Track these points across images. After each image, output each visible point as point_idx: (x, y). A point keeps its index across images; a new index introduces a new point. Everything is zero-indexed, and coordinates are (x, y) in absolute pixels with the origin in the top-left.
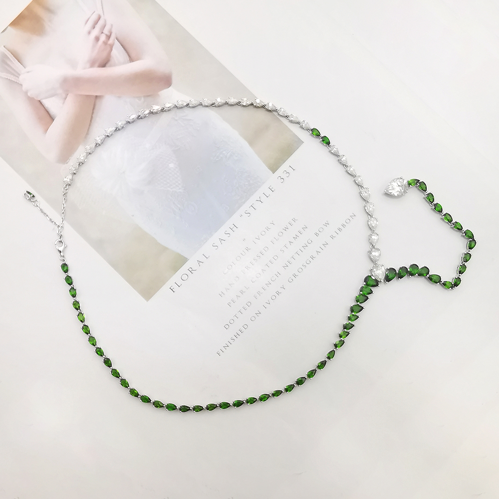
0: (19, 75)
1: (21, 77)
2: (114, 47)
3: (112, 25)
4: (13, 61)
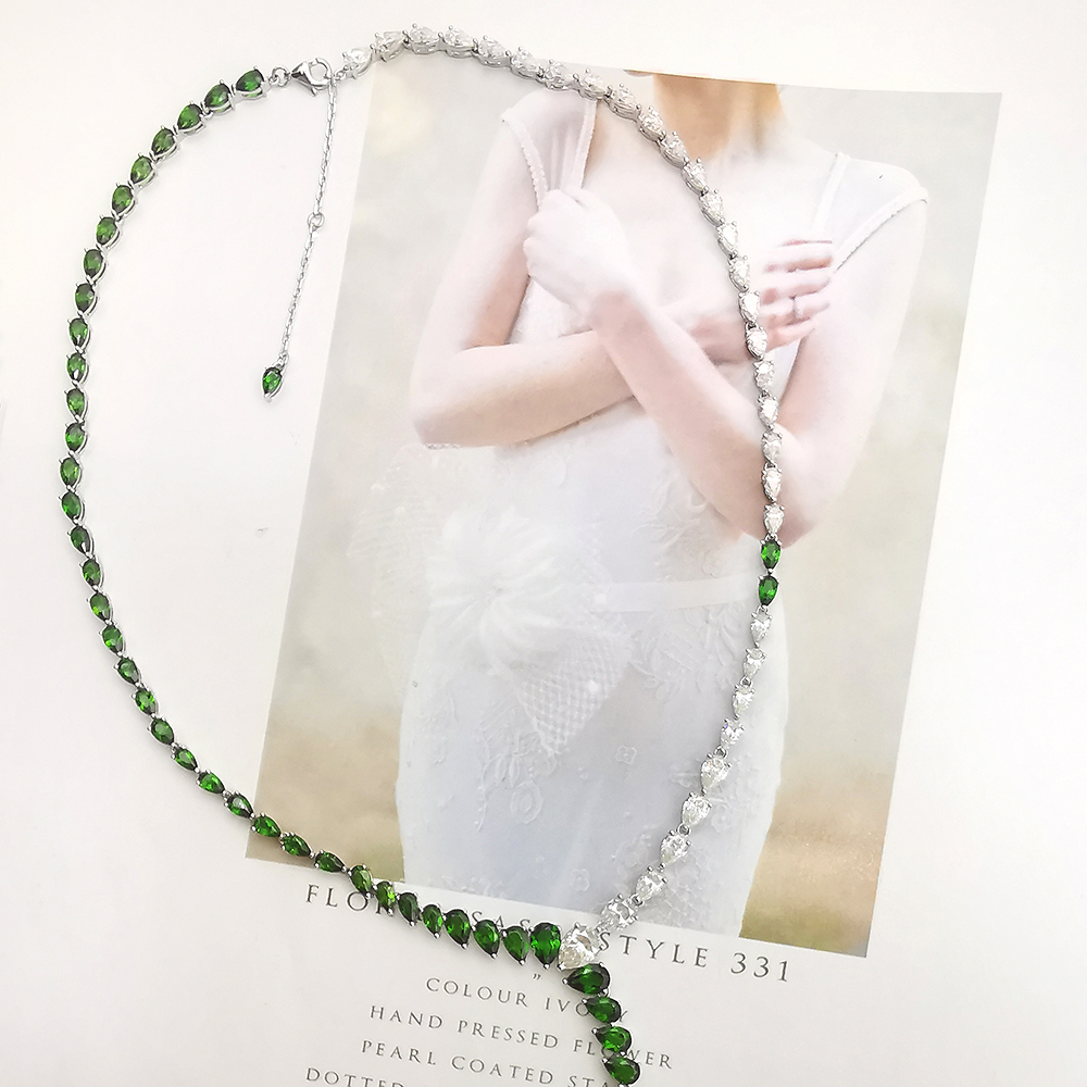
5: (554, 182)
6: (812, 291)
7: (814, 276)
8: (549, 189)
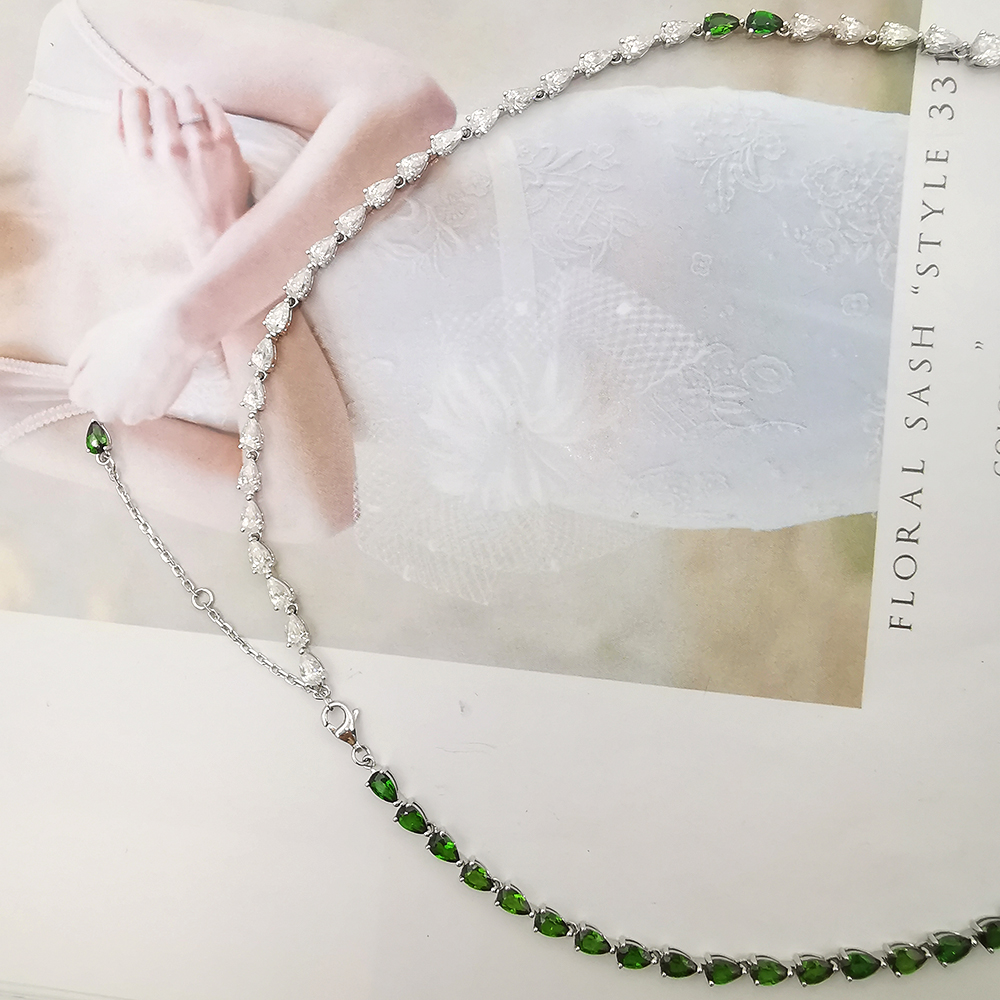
0: (65, 393)
1: (74, 396)
2: (237, 135)
3: (189, 89)
4: (26, 372)
5: (60, 397)
6: (173, 106)
7: (157, 105)
8: (70, 402)
